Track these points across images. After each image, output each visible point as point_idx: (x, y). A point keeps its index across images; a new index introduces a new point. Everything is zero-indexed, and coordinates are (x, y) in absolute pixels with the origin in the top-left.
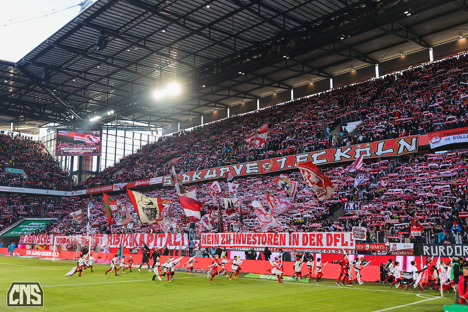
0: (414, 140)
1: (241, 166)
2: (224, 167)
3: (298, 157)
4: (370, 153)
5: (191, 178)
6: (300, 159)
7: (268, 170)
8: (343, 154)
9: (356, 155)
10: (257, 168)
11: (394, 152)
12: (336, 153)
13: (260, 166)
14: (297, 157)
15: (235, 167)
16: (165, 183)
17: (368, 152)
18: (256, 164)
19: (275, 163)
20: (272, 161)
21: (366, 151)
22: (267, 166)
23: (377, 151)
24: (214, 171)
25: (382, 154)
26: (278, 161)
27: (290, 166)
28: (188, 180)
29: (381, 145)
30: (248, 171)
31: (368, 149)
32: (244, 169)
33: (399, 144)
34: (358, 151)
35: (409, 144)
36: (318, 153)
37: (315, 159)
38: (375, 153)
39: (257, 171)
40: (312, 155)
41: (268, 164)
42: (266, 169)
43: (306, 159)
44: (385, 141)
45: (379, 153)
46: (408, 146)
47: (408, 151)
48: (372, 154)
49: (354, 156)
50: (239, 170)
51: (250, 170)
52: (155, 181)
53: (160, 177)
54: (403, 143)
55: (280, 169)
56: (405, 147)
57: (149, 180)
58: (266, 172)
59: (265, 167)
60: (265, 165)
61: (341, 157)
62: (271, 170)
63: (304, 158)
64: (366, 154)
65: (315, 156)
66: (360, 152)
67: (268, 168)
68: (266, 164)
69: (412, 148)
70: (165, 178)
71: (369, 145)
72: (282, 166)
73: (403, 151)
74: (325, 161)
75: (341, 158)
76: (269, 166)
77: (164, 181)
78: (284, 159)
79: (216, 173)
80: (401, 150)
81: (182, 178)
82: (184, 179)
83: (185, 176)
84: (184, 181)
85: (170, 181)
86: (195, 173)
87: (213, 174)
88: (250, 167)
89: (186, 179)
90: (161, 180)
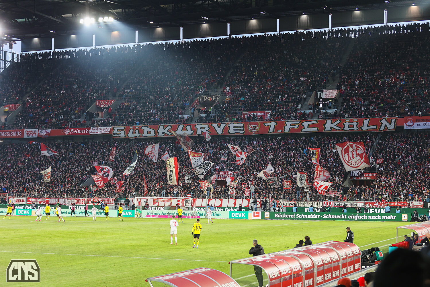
0: (393, 121)
1: (223, 125)
2: (201, 125)
3: (289, 123)
4: (357, 127)
5: (156, 132)
6: (290, 125)
8: (333, 126)
9: (344, 127)
10: (242, 129)
11: (377, 128)
12: (326, 124)
13: (245, 127)
14: (287, 123)
15: (215, 125)
16: (115, 134)
17: (355, 126)
18: (242, 125)
19: (263, 125)
20: (259, 124)
21: (353, 125)
22: (254, 128)
23: (363, 127)
24: (189, 128)
25: (367, 129)
26: (266, 124)
27: (280, 131)
28: (153, 134)
29: (366, 122)
30: (232, 131)
31: (355, 124)
32: (227, 128)
33: (381, 122)
34: (347, 124)
35: (389, 124)
36: (308, 122)
37: (306, 127)
38: (361, 127)
39: (242, 132)
40: (303, 123)
41: (256, 127)
42: (253, 131)
43: (296, 126)
44: (370, 119)
45: (365, 128)
47: (388, 129)
48: (358, 128)
49: (343, 128)
50: (220, 130)
51: (234, 130)
52: (99, 131)
53: (108, 128)
54: (384, 122)
55: (269, 133)
56: (386, 125)
57: (89, 129)
58: (253, 134)
59: (251, 129)
60: (251, 127)
61: (331, 127)
62: (258, 132)
63: (295, 125)
64: (354, 128)
65: (306, 124)
66: (348, 125)
67: (255, 130)
68: (253, 126)
69: (391, 127)
70: (116, 129)
71: (356, 120)
72: (272, 130)
73: (384, 129)
74: (316, 129)
75: (331, 129)
76: (257, 128)
77: (114, 132)
78: (273, 124)
79: (191, 130)
80: (382, 128)
81: (142, 131)
82: (146, 132)
83: (146, 129)
84: (146, 134)
85: (123, 132)
86: (161, 128)
87: (187, 131)
88: (234, 127)
89: (149, 132)
90: (109, 130)
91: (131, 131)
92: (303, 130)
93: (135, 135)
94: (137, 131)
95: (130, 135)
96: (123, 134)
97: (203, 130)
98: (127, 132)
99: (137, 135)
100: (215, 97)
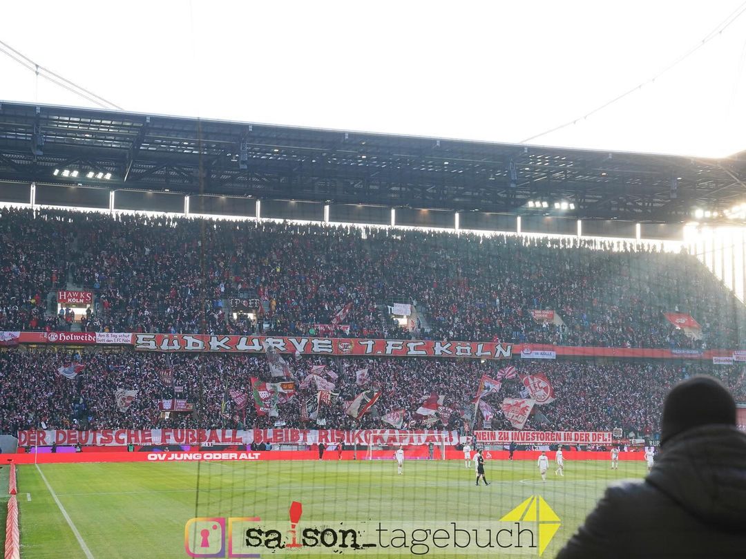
0: (509, 347)
1: (304, 341)
2: (273, 338)
3: (390, 343)
4: (471, 352)
5: (207, 344)
6: (392, 346)
7: (346, 351)
8: (444, 349)
9: (457, 352)
10: (330, 346)
11: (492, 355)
12: (435, 346)
13: (334, 344)
14: (388, 342)
16: (139, 344)
17: (469, 351)
18: (330, 342)
19: (357, 344)
20: (353, 342)
21: (466, 350)
22: (346, 347)
23: (477, 352)
24: (256, 341)
25: (482, 355)
26: (362, 343)
27: (381, 352)
28: (201, 347)
29: (480, 347)
30: (316, 349)
31: (468, 349)
32: (310, 345)
33: (496, 348)
34: (459, 348)
35: (505, 350)
36: (414, 342)
37: (412, 349)
38: (475, 353)
39: (329, 351)
40: (408, 343)
41: (347, 345)
42: (344, 350)
43: (400, 348)
44: (483, 344)
45: (479, 353)
46: (504, 352)
47: (503, 356)
48: (472, 354)
49: (455, 353)
50: (301, 346)
51: (319, 348)
54: (499, 348)
55: (366, 353)
56: (501, 352)
57: (94, 335)
58: (344, 354)
59: (342, 347)
60: (342, 345)
61: (441, 351)
62: (352, 352)
63: (399, 345)
64: (467, 353)
65: (411, 345)
66: (461, 349)
68: (344, 344)
69: (507, 354)
70: (141, 337)
71: (469, 344)
72: (369, 350)
73: (500, 356)
74: (424, 353)
75: (442, 353)
76: (350, 347)
77: (138, 342)
78: (370, 343)
79: (260, 345)
80: (497, 355)
81: (183, 343)
82: (190, 344)
83: (190, 340)
84: (190, 347)
85: (152, 343)
86: (214, 339)
87: (254, 345)
88: (319, 344)
89: (194, 344)
90: (130, 338)
91: (166, 341)
92: (409, 353)
93: (171, 348)
94: (175, 342)
95: (164, 347)
96: (152, 346)
97: (277, 345)
98: (159, 342)
99: (176, 347)
100: (252, 301)
